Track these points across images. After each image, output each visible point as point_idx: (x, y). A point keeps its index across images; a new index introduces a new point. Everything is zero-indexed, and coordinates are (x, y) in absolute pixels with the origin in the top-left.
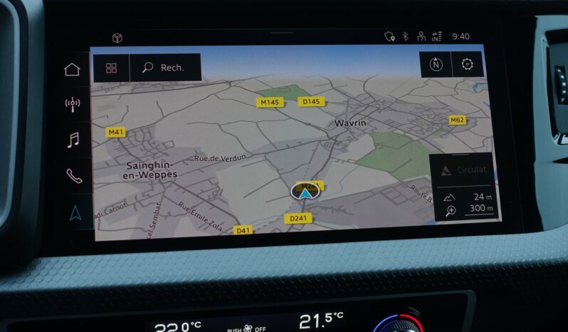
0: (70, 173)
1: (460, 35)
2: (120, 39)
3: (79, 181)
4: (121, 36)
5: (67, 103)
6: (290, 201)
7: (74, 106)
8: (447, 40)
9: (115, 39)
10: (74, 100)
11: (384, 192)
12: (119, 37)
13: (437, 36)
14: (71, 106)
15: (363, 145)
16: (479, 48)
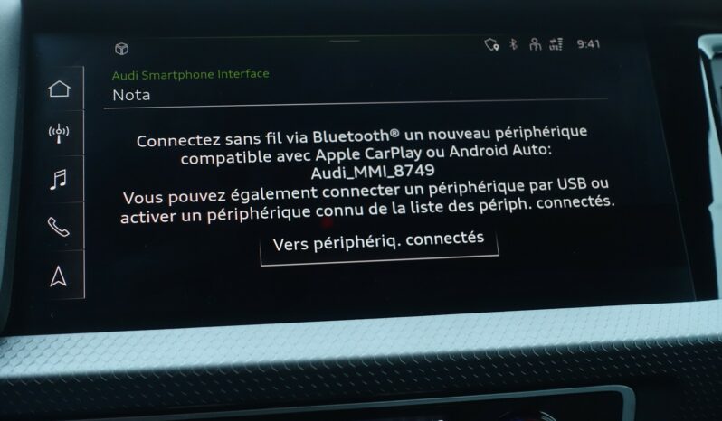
0: (52, 223)
1: (588, 42)
2: (125, 50)
3: (65, 233)
4: (126, 46)
5: (51, 132)
7: (61, 135)
9: (119, 50)
10: (61, 128)
12: (124, 47)
13: (557, 44)
14: (56, 135)
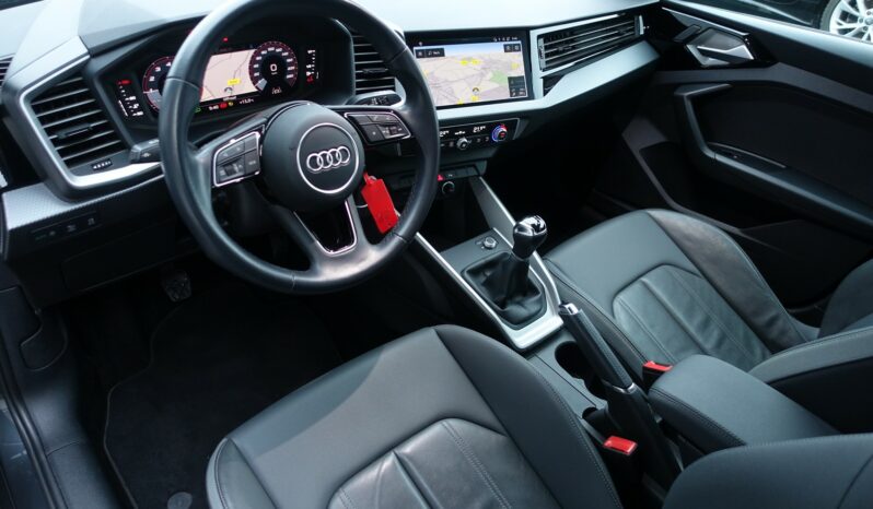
1: (514, 38)
4: (422, 43)
6: (472, 93)
8: (511, 40)
11: (495, 90)
15: (490, 75)
16: (519, 42)
